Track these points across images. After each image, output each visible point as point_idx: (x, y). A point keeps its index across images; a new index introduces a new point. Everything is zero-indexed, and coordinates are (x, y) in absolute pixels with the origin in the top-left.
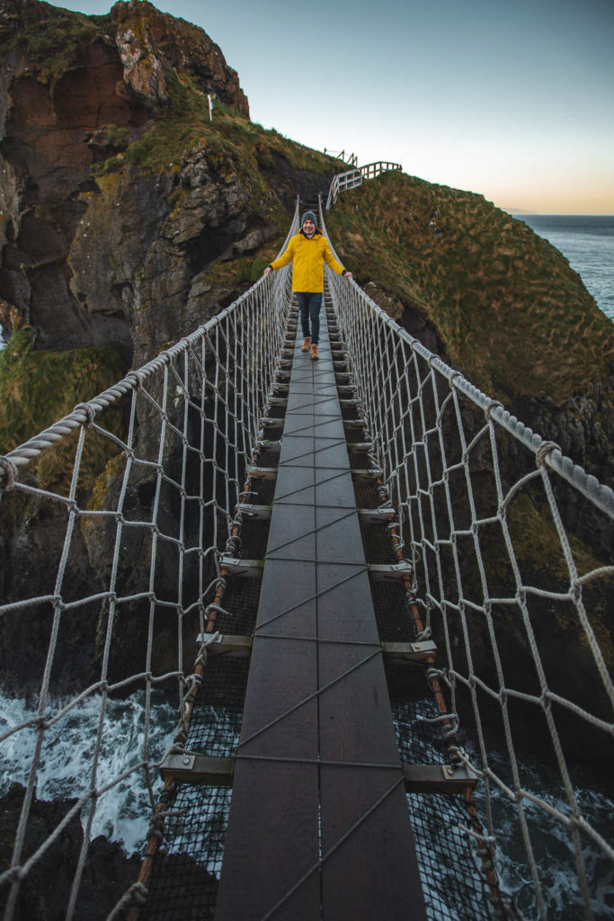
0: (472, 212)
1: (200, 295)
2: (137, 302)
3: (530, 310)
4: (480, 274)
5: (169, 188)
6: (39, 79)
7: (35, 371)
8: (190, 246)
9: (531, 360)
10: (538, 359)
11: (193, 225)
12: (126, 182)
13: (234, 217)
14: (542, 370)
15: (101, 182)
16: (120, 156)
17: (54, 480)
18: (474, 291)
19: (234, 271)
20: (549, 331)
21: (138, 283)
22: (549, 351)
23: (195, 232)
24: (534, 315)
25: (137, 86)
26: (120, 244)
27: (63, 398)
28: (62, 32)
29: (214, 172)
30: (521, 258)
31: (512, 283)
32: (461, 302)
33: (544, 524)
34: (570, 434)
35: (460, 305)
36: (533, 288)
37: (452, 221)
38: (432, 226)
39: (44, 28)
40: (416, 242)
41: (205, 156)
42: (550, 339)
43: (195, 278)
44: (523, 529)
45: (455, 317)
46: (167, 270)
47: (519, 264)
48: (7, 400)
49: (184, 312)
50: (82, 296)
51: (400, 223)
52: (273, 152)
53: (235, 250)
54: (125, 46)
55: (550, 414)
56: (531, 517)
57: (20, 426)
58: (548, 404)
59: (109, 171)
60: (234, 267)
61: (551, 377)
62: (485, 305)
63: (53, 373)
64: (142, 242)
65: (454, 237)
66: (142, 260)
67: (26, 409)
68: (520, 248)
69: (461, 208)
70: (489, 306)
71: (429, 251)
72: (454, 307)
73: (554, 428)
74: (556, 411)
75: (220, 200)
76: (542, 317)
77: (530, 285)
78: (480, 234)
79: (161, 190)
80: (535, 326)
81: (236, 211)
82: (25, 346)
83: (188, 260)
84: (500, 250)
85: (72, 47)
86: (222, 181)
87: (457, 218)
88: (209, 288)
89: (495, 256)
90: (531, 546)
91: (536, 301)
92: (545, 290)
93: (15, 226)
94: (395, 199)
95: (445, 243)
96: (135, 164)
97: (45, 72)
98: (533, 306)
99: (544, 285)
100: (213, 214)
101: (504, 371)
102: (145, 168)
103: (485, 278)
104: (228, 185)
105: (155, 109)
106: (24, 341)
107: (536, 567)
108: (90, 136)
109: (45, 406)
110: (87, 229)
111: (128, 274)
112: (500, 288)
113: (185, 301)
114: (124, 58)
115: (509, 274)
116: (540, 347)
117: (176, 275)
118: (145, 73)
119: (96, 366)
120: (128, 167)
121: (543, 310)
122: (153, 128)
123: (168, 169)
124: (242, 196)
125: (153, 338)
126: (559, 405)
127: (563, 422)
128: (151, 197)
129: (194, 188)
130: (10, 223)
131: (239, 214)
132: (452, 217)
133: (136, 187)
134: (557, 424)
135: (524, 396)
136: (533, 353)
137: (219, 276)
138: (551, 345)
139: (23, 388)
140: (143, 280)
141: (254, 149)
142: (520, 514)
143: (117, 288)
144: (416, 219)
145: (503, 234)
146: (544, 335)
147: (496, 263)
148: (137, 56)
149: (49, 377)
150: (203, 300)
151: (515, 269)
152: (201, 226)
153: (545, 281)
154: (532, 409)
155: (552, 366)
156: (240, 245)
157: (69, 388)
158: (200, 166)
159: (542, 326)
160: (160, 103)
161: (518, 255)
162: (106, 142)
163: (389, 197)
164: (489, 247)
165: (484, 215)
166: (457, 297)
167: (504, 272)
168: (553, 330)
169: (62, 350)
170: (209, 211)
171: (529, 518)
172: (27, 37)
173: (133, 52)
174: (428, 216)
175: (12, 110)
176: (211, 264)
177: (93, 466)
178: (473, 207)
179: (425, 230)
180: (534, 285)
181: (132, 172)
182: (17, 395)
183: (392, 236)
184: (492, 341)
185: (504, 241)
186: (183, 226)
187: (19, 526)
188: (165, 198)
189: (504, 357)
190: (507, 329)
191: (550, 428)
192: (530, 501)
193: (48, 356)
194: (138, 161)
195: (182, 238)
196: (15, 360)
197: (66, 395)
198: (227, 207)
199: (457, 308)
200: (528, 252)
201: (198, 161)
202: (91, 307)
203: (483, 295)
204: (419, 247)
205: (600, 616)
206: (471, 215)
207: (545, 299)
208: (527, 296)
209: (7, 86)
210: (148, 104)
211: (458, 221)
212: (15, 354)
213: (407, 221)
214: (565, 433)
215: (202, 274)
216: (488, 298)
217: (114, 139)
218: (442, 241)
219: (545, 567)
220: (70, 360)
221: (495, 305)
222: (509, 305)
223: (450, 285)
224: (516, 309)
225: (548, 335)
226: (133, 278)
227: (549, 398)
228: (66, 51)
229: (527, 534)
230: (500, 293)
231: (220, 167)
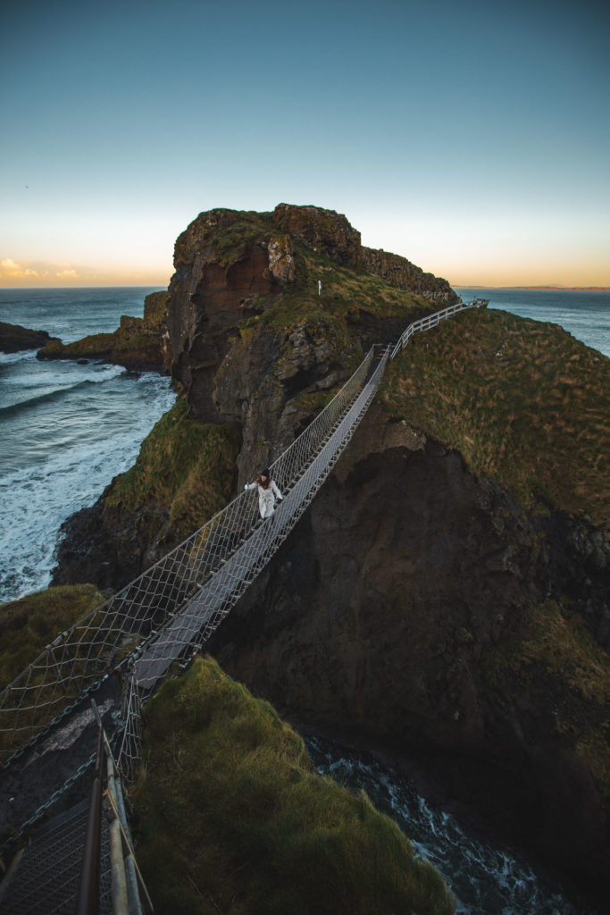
0: (542, 343)
1: (289, 414)
2: (250, 413)
3: (580, 435)
4: (538, 399)
5: (282, 343)
6: (220, 264)
7: (184, 435)
8: (286, 382)
9: (575, 480)
10: (582, 480)
11: (291, 370)
12: (257, 335)
13: (321, 364)
14: (583, 491)
15: (243, 332)
16: (257, 318)
17: (180, 517)
18: (529, 414)
19: (314, 401)
20: (596, 456)
21: (252, 401)
22: (593, 474)
23: (292, 374)
24: (583, 440)
25: (276, 274)
26: (247, 373)
27: (198, 459)
28: (239, 236)
29: (309, 338)
30: (582, 387)
31: (567, 410)
32: (513, 424)
33: (568, 631)
34: (606, 553)
35: (511, 425)
36: (587, 415)
37: (519, 352)
38: (499, 357)
39: (229, 232)
40: (480, 370)
41: (305, 329)
42: (596, 463)
43: (289, 402)
44: (543, 632)
45: (501, 436)
46: (272, 395)
47: (579, 393)
48: (163, 452)
49: (278, 423)
50: (218, 404)
51: (468, 355)
52: (362, 312)
53: (317, 387)
54: (272, 251)
55: (586, 532)
56: (555, 622)
57: (167, 473)
58: (586, 521)
59: (249, 326)
60: (314, 398)
61: (590, 498)
62: (537, 426)
63: (195, 439)
64: (260, 374)
65: (520, 366)
66: (258, 386)
67: (173, 461)
68: (582, 378)
69: (532, 340)
70: (541, 427)
71: (492, 377)
72: (505, 427)
73: (589, 544)
74: (593, 529)
75: (311, 355)
76: (591, 442)
77: (586, 412)
78: (545, 363)
79: (277, 343)
80: (582, 450)
81: (322, 360)
82: (182, 413)
83: (286, 390)
84: (562, 379)
85: (243, 245)
86: (314, 343)
87: (526, 349)
88: (295, 410)
89: (555, 384)
90: (549, 649)
91: (587, 428)
92: (600, 418)
93: (191, 342)
94: (467, 335)
95: (509, 370)
96: (265, 325)
97: (225, 260)
98: (584, 431)
99: (600, 413)
100: (306, 363)
101: (547, 486)
102: (270, 328)
103: (542, 403)
104: (318, 346)
105: (285, 287)
106: (181, 410)
107: (550, 670)
108: (242, 302)
109: (186, 462)
110: (230, 361)
111: (248, 394)
112: (554, 413)
113: (279, 416)
114: (271, 257)
115: (566, 401)
116: (584, 470)
117: (277, 399)
118: (282, 267)
119: (222, 440)
120: (260, 325)
121: (594, 437)
122: (281, 299)
123: (283, 330)
124: (327, 351)
125: (256, 438)
126: (595, 524)
127: (598, 541)
128: (270, 346)
129: (295, 347)
130: (188, 340)
131: (324, 362)
132: (520, 348)
133: (263, 338)
134: (592, 542)
135: (563, 511)
136: (577, 474)
137: (303, 403)
138: (595, 469)
139: (174, 446)
140: (255, 399)
141: (346, 313)
142: (544, 617)
143: (240, 402)
144: (484, 351)
145: (568, 364)
146: (590, 459)
147: (554, 390)
148: (278, 257)
149: (192, 442)
150: (291, 418)
151: (573, 397)
152: (296, 370)
153: (602, 409)
154: (570, 524)
155: (594, 488)
156: (320, 384)
157: (202, 452)
158: (301, 335)
159: (589, 451)
160: (289, 282)
161: (579, 384)
162: (251, 306)
163: (461, 333)
164: (551, 376)
165: (553, 346)
166: (511, 418)
167: (561, 400)
168: (600, 456)
169: (204, 422)
170: (302, 362)
171: (551, 622)
172: (219, 238)
173: (276, 254)
174: (495, 348)
175: (202, 280)
176: (301, 393)
177: (207, 512)
178: (544, 339)
179: (491, 360)
180: (589, 413)
181: (262, 329)
182: (169, 450)
183: (456, 366)
184: (538, 459)
185: (567, 371)
186: (285, 369)
187: (152, 544)
188: (279, 348)
189: (549, 474)
190: (555, 449)
191: (585, 543)
192: (558, 608)
193: (195, 425)
194: (267, 323)
195: (283, 377)
196: (174, 423)
197: (200, 457)
198: (315, 358)
199: (508, 429)
200: (591, 382)
201: (300, 332)
202: (222, 411)
203: (536, 419)
204: (483, 374)
205: (605, 731)
206: (539, 346)
207: (598, 427)
208: (580, 422)
209: (202, 266)
210: (282, 284)
211: (526, 351)
212: (174, 419)
213: (475, 353)
214: (600, 551)
215: (293, 400)
216: (541, 421)
217: (256, 304)
218: (507, 369)
219: (559, 672)
220: (208, 432)
221: (547, 428)
222: (561, 428)
223: (506, 408)
224: (567, 433)
225: (594, 460)
226: (250, 397)
227: (587, 517)
228: (239, 248)
229: (546, 637)
230: (553, 417)
231: (314, 334)
